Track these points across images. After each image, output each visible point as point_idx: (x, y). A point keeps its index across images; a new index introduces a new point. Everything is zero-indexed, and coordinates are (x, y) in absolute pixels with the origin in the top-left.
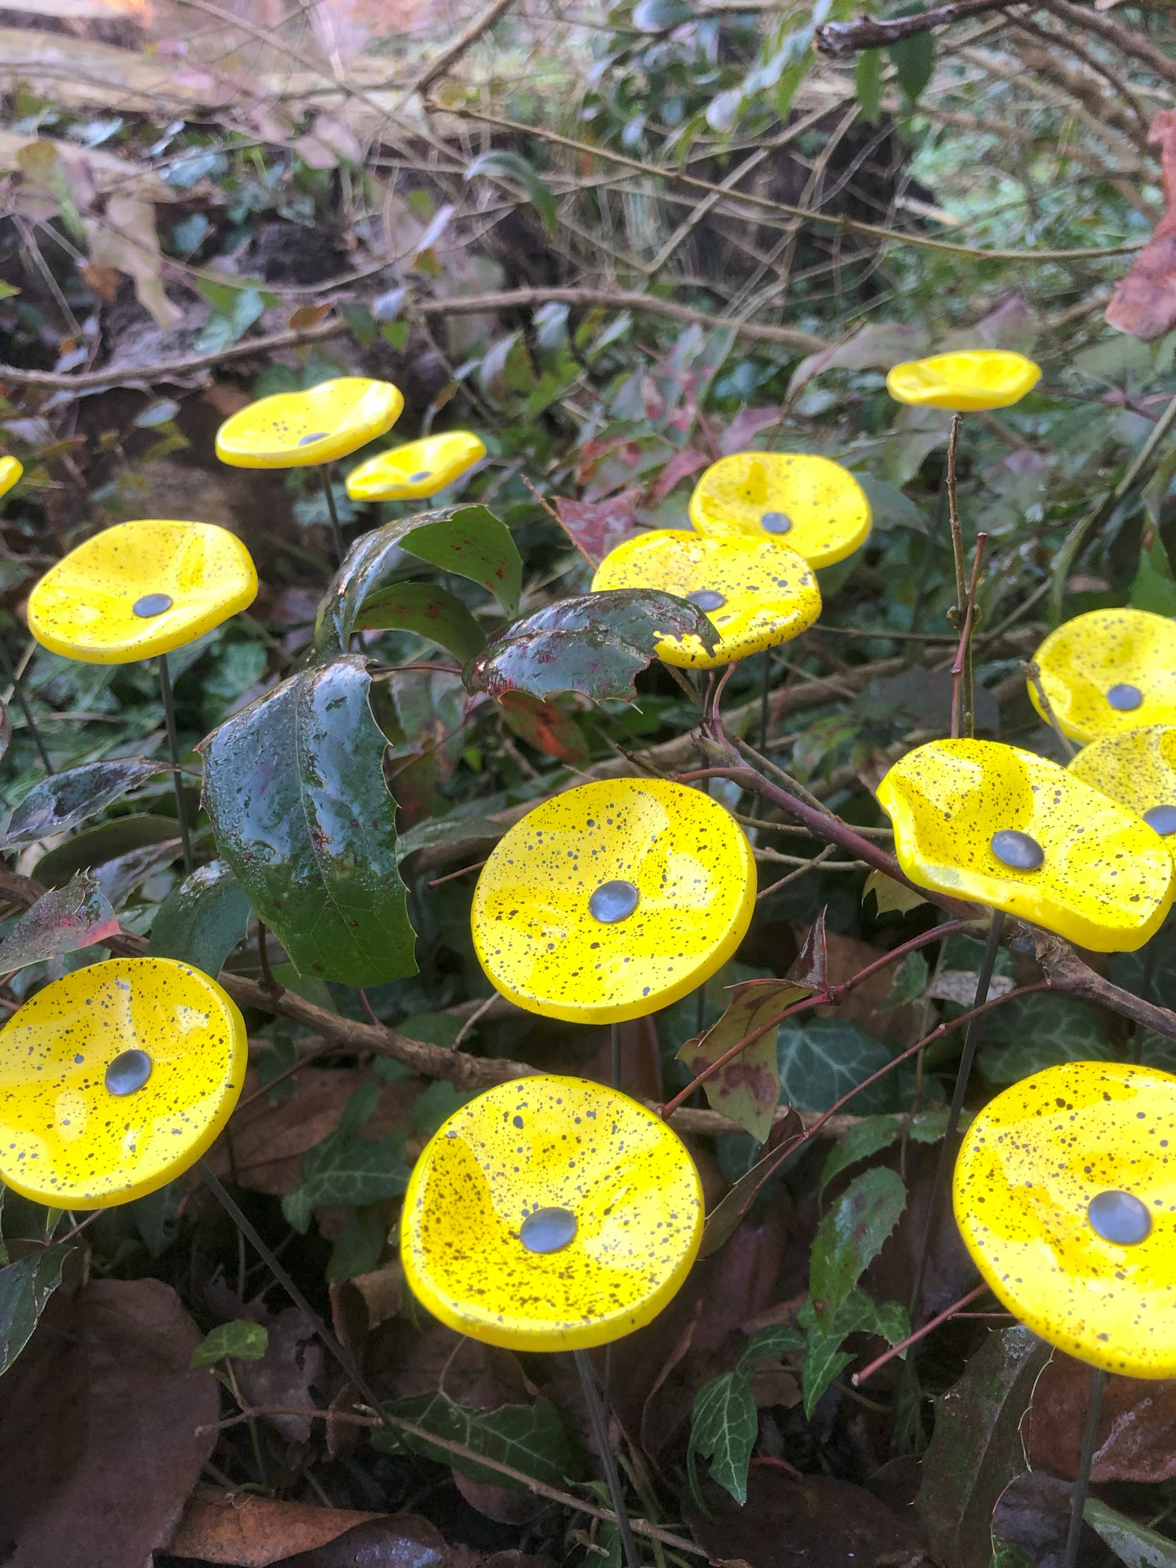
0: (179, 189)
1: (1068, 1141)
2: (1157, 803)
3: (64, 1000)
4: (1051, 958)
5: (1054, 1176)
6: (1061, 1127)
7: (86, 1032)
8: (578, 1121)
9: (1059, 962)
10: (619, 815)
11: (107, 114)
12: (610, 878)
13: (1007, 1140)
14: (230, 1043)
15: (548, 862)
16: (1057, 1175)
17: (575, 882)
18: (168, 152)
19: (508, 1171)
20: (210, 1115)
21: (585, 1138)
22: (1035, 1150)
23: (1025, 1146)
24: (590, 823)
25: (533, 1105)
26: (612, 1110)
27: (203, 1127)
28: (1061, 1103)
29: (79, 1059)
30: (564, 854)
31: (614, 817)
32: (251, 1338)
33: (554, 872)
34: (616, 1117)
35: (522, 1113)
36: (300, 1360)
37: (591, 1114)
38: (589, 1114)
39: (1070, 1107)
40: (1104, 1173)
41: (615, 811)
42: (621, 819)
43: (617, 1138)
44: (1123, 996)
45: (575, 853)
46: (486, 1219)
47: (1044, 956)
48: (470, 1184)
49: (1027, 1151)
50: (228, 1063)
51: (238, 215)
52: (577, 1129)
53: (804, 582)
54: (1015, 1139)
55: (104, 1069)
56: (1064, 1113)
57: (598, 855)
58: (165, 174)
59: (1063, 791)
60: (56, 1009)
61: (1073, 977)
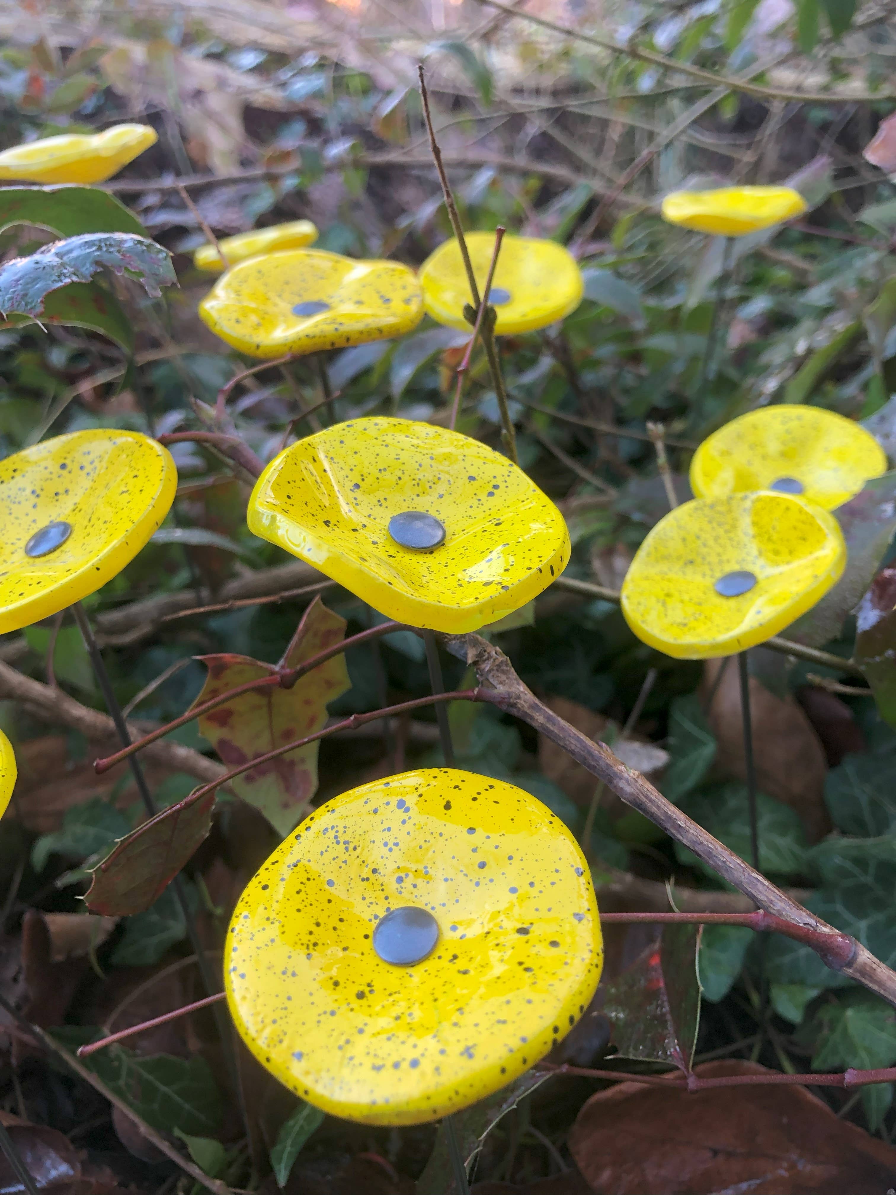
0: (290, 102)
1: (390, 845)
2: (736, 568)
4: (483, 666)
5: (363, 880)
6: (389, 829)
9: (490, 671)
10: (92, 463)
12: (61, 519)
13: (331, 834)
15: (12, 497)
16: (367, 879)
17: (29, 519)
18: (295, 76)
22: (355, 849)
23: (345, 843)
24: (63, 466)
30: (28, 491)
31: (86, 464)
33: (15, 507)
39: (407, 810)
40: (415, 886)
41: (90, 459)
42: (92, 466)
44: (549, 718)
45: (38, 492)
47: (475, 663)
49: (347, 849)
53: (407, 301)
54: (339, 834)
56: (401, 814)
57: (60, 497)
58: (283, 92)
59: (502, 486)
61: (501, 689)
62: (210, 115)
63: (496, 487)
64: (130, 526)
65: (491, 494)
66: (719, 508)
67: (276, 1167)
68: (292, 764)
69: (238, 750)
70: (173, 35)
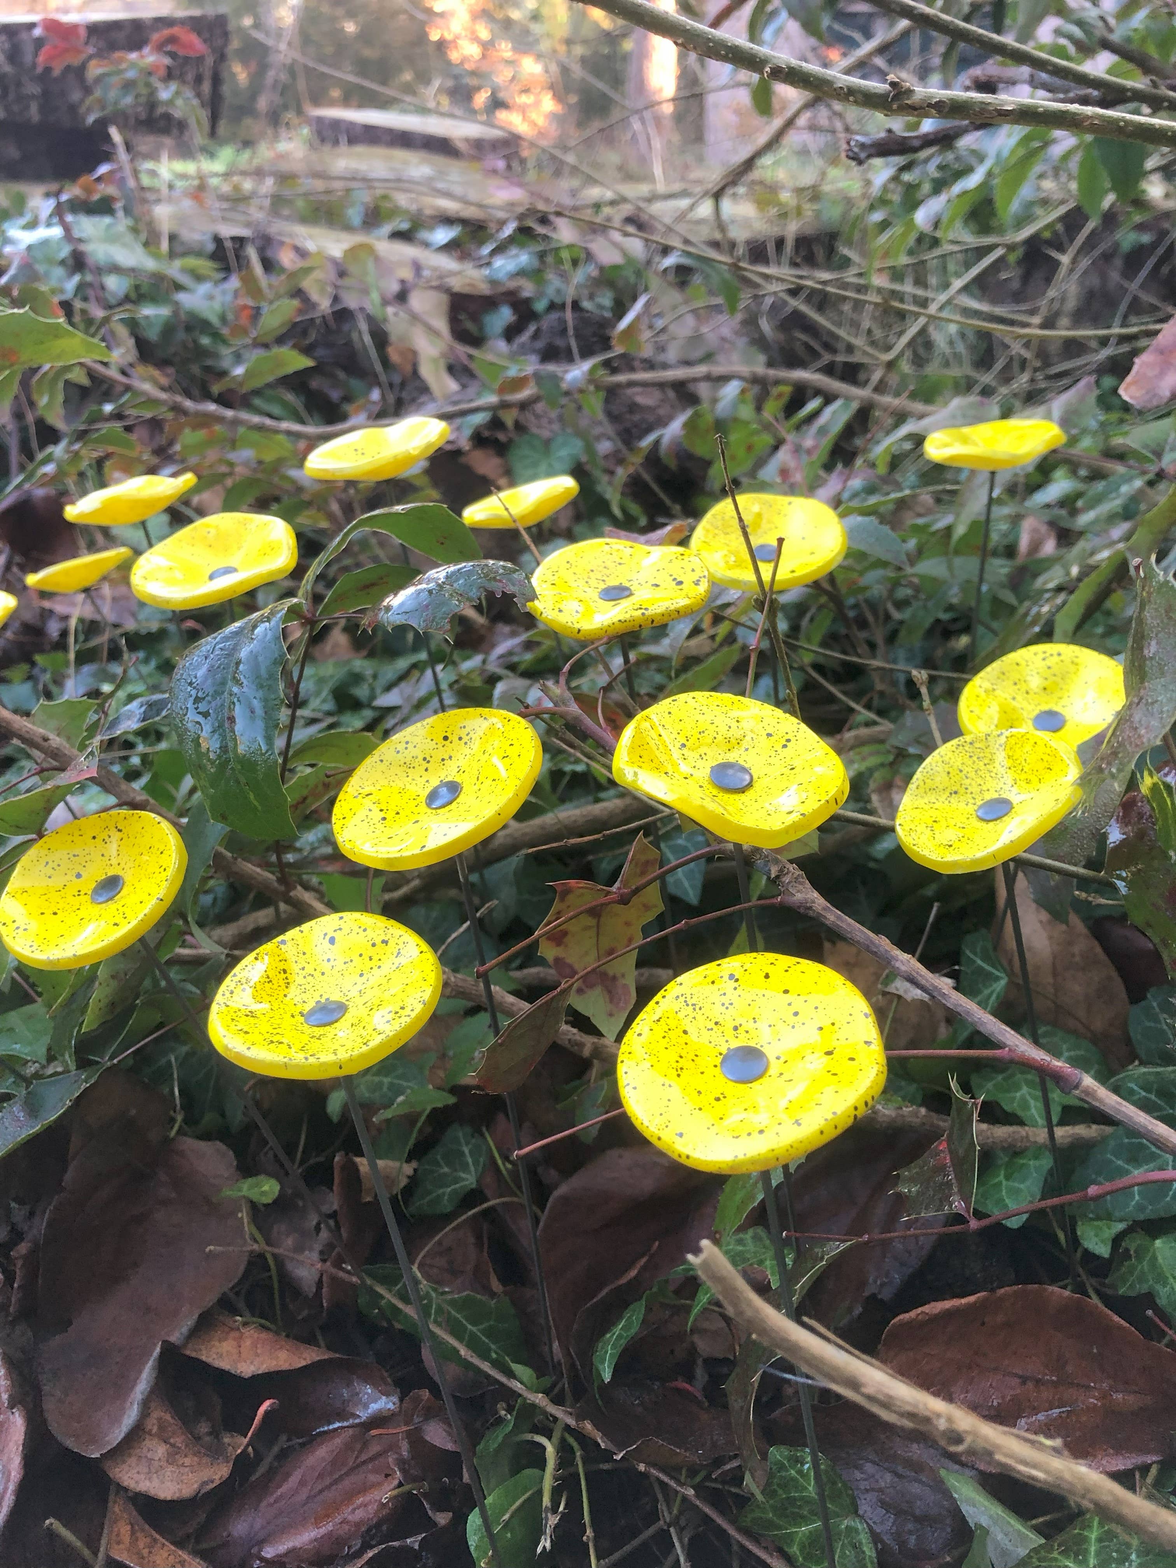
0: (493, 282)
1: (727, 1005)
2: (996, 796)
3: (77, 833)
4: (784, 879)
5: (709, 1030)
6: (725, 994)
7: (88, 858)
8: (374, 945)
9: (790, 882)
10: (467, 734)
11: (448, 220)
12: (450, 779)
13: (682, 999)
14: (170, 872)
15: (407, 764)
16: (712, 1029)
17: (424, 780)
18: (494, 252)
19: (317, 974)
20: (141, 916)
21: (375, 958)
22: (700, 1009)
23: (693, 1005)
24: (446, 738)
25: (346, 930)
26: (400, 941)
27: (134, 923)
28: (731, 977)
29: (79, 876)
30: (420, 758)
31: (463, 736)
32: (266, 1188)
33: (410, 771)
34: (401, 946)
35: (337, 935)
36: (318, 1229)
37: (385, 942)
38: (384, 942)
39: (737, 980)
40: (747, 1032)
41: (465, 731)
42: (468, 737)
43: (397, 961)
44: (839, 917)
45: (428, 758)
46: (286, 1000)
47: (777, 877)
48: (283, 976)
49: (694, 1009)
50: (164, 884)
51: (540, 306)
52: (371, 951)
53: (697, 583)
54: (688, 999)
55: (94, 885)
56: (732, 984)
57: (445, 761)
58: (486, 272)
59: (793, 739)
60: (70, 838)
61: (799, 896)
62: (415, 318)
63: (788, 741)
64: (518, 783)
65: (785, 746)
66: (977, 745)
67: (601, 1367)
68: (614, 978)
69: (570, 966)
70: (355, 215)
